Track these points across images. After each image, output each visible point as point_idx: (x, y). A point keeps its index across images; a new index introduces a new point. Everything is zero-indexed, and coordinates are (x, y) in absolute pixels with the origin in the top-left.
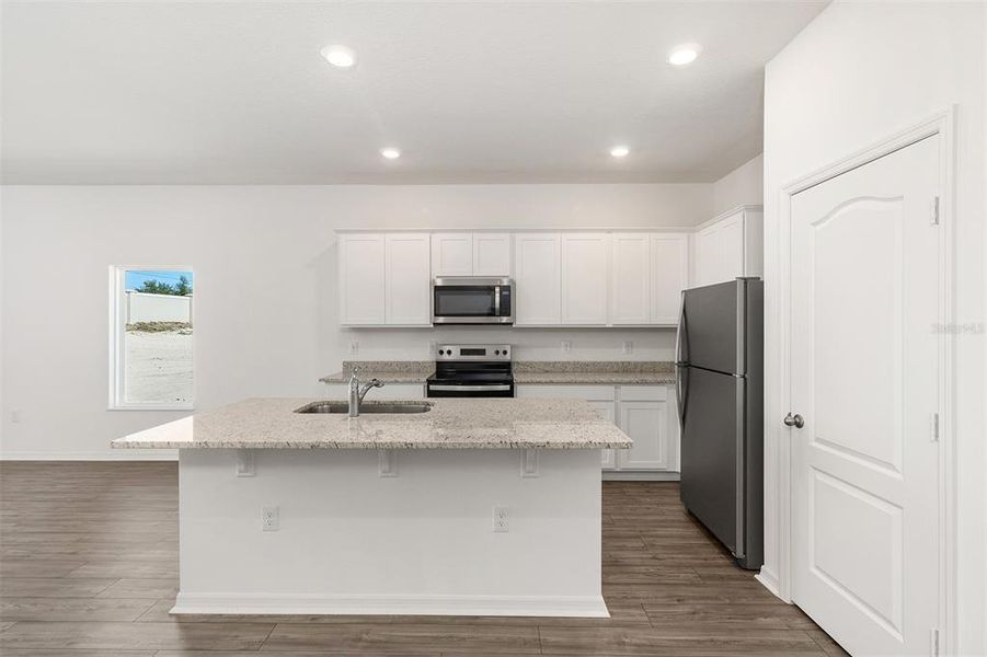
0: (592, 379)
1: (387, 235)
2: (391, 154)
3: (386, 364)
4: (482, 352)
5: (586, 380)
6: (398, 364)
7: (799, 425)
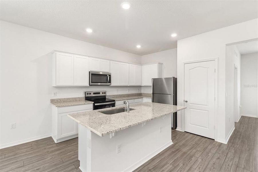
0: (130, 98)
1: (74, 55)
2: (89, 31)
3: (68, 99)
4: (99, 93)
5: (129, 98)
6: (72, 98)
7: (187, 102)
